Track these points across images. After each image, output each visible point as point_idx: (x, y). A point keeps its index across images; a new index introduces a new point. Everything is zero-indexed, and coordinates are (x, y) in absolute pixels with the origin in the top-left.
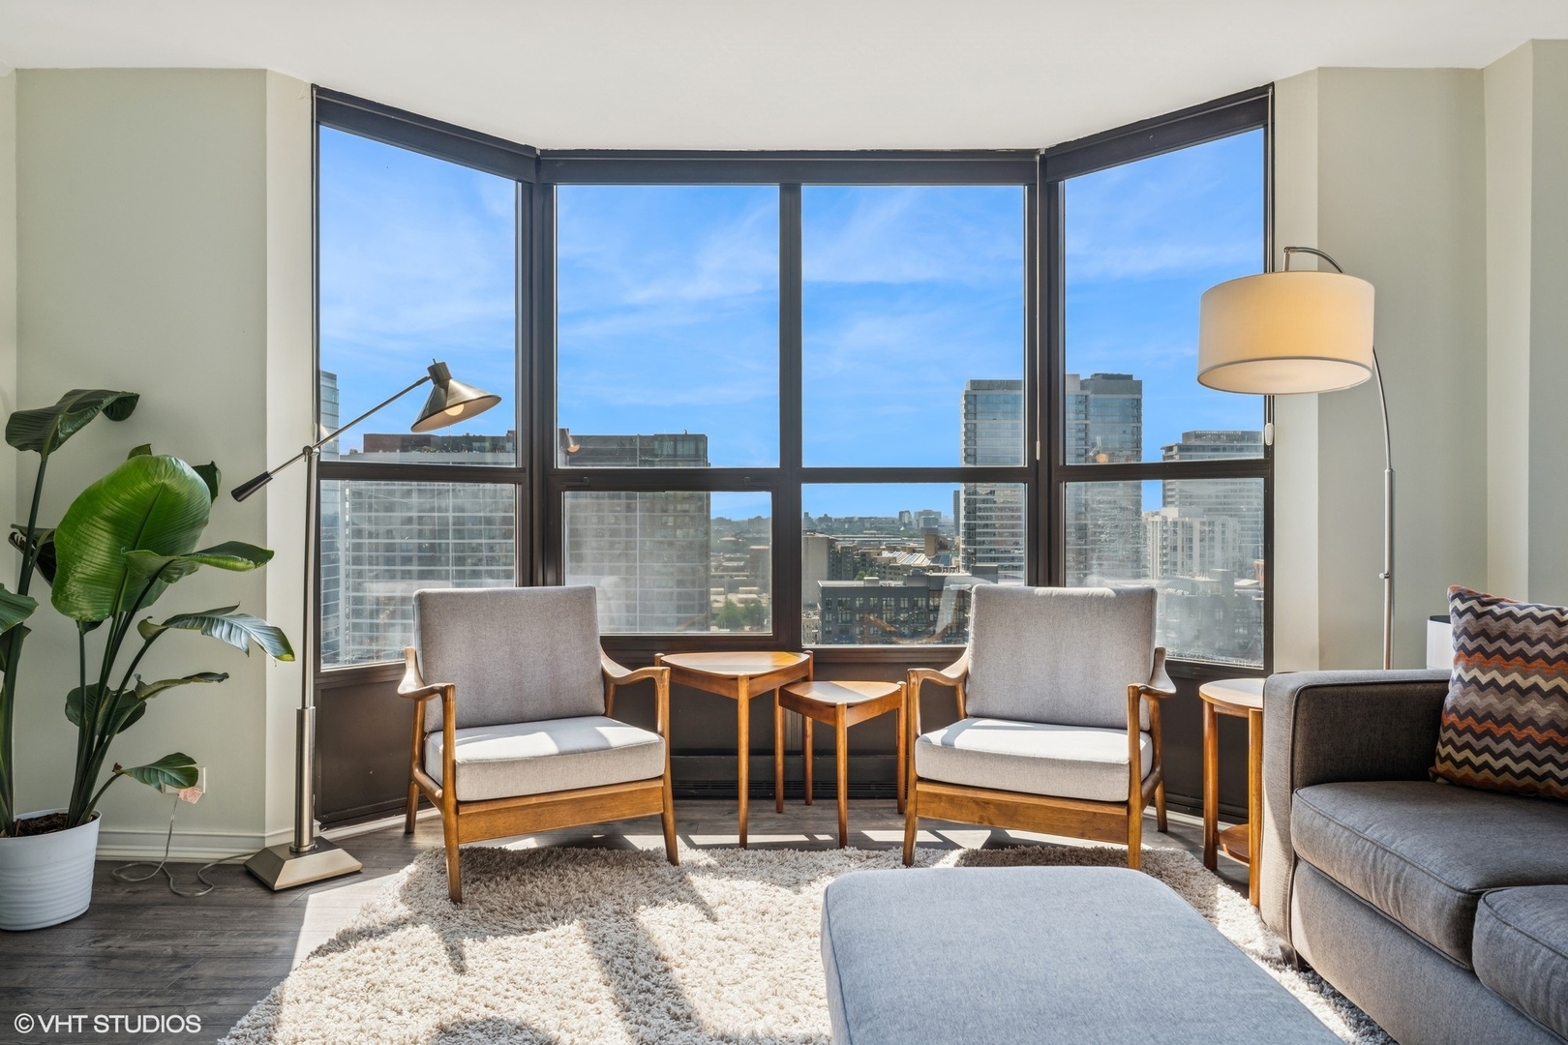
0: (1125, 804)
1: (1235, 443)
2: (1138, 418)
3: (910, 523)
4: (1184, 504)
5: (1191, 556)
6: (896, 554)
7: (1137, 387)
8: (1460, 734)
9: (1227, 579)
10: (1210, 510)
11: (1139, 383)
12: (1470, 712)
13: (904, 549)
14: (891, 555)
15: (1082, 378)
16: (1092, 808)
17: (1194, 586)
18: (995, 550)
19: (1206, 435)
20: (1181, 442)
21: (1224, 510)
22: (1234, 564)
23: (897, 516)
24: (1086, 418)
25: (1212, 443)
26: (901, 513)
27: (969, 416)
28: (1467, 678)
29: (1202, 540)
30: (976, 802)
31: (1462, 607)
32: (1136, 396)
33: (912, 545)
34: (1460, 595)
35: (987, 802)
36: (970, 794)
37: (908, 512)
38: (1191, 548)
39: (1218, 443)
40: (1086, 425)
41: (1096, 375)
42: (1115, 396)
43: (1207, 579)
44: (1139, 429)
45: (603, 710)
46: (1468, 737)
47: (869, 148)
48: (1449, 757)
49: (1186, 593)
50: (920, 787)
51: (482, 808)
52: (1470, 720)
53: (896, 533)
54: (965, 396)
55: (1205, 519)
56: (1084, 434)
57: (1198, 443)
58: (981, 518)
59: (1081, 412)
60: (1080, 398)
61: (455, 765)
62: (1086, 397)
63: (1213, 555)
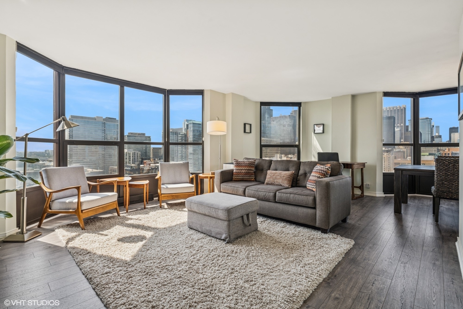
0: (194, 192)
1: (140, 135)
3: (49, 153)
4: (129, 149)
5: (130, 160)
6: (44, 162)
8: (236, 175)
9: (139, 165)
10: (134, 150)
12: (237, 172)
13: (48, 161)
14: (43, 163)
15: (103, 118)
16: (190, 193)
17: (131, 167)
18: (78, 160)
19: (133, 133)
20: (128, 135)
21: (137, 150)
22: (140, 162)
23: (44, 151)
24: (105, 128)
26: (46, 151)
28: (236, 169)
29: (133, 157)
30: (172, 196)
31: (235, 161)
33: (50, 159)
34: (235, 160)
37: (49, 150)
38: (130, 159)
39: (136, 135)
40: (105, 129)
41: (107, 117)
42: (113, 123)
43: (134, 165)
45: (89, 192)
46: (237, 175)
48: (235, 178)
49: (130, 169)
50: (162, 195)
51: (86, 211)
52: (237, 173)
53: (44, 156)
55: (133, 152)
57: (132, 135)
58: (74, 152)
59: (103, 126)
60: (103, 123)
61: (81, 203)
62: (105, 122)
63: (135, 160)
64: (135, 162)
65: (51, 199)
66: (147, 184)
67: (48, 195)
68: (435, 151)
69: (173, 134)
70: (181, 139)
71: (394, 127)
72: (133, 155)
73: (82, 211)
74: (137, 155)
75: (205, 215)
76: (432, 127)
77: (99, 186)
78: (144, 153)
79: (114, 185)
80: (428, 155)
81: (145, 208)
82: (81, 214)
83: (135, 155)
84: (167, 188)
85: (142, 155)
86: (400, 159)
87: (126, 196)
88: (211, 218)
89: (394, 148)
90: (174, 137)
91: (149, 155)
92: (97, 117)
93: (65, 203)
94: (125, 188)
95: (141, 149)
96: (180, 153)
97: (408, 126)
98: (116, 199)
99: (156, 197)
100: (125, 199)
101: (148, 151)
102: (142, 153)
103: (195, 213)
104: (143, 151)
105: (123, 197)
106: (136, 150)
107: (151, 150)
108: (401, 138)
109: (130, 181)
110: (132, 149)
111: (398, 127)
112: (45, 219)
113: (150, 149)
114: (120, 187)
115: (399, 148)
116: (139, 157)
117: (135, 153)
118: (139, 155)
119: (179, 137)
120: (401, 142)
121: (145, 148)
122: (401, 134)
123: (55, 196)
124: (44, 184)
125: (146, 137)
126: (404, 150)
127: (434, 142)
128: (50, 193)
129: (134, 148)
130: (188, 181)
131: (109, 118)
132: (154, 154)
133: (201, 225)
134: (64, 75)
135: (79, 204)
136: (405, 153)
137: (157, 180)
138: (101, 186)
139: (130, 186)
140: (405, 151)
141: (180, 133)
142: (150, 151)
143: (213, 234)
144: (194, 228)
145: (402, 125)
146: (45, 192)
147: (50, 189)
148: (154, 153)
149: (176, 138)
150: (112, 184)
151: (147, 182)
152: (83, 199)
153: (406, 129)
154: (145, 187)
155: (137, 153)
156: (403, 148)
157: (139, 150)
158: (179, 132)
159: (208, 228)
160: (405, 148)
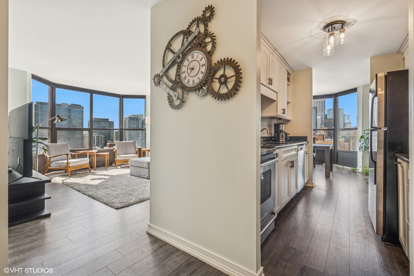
1: (104, 121)
2: (83, 115)
7: (83, 108)
10: (98, 134)
11: (83, 107)
15: (69, 105)
19: (97, 119)
22: (103, 144)
24: (70, 113)
25: (99, 120)
27: (36, 110)
29: (97, 140)
30: (123, 161)
32: (82, 110)
35: (124, 161)
36: (123, 160)
39: (100, 121)
40: (70, 115)
41: (72, 104)
42: (77, 109)
44: (83, 117)
45: (71, 158)
47: (102, 91)
50: (117, 161)
51: (72, 167)
54: (35, 105)
55: (97, 135)
56: (69, 117)
59: (68, 112)
60: (68, 109)
61: (69, 162)
62: (70, 109)
63: (99, 143)
64: (99, 144)
65: (50, 161)
66: (107, 154)
67: (48, 159)
68: (346, 134)
69: (134, 120)
70: (141, 124)
71: (317, 115)
72: (97, 138)
73: (69, 167)
74: (101, 138)
75: (138, 167)
76: (344, 115)
77: (77, 155)
78: (108, 136)
79: (87, 155)
80: (341, 137)
81: (106, 169)
82: (69, 168)
83: (99, 138)
84: (120, 156)
85: (105, 139)
86: (320, 141)
87: (94, 162)
88: (141, 168)
89: (317, 132)
90: (135, 122)
91: (112, 138)
92: (62, 103)
93: (59, 163)
94: (93, 157)
95: (105, 132)
96: (141, 136)
97: (327, 114)
98: (88, 162)
99: (114, 163)
100: (93, 164)
101: (111, 134)
102: (105, 136)
103: (134, 167)
104: (107, 135)
105: (92, 163)
106: (100, 134)
107: (115, 134)
108: (322, 124)
109: (97, 152)
110: (96, 132)
111: (319, 115)
112: (46, 173)
113: (113, 132)
114: (91, 156)
115: (320, 132)
116: (103, 140)
117: (99, 136)
118: (102, 138)
119: (140, 122)
120: (321, 127)
121: (108, 132)
122: (322, 121)
123: (52, 159)
124: (46, 153)
125: (110, 122)
126: (323, 133)
127: (345, 127)
128: (50, 158)
129: (98, 132)
130: (135, 153)
131: (74, 105)
132: (117, 138)
133: (136, 172)
134: (55, 88)
135: (68, 163)
136: (325, 136)
137: (115, 152)
138: (78, 155)
139: (97, 155)
140: (325, 134)
141: (140, 119)
142: (113, 135)
143: (142, 177)
144: (133, 175)
145: (322, 113)
146: (46, 157)
147: (50, 155)
148: (117, 136)
149: (137, 123)
150: (86, 154)
151: (108, 153)
152: (70, 161)
153: (325, 118)
154: (107, 156)
155: (101, 137)
156: (323, 132)
157: (103, 134)
158: (139, 117)
159: (139, 174)
160: (324, 132)
